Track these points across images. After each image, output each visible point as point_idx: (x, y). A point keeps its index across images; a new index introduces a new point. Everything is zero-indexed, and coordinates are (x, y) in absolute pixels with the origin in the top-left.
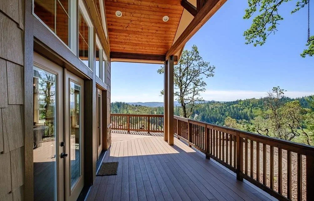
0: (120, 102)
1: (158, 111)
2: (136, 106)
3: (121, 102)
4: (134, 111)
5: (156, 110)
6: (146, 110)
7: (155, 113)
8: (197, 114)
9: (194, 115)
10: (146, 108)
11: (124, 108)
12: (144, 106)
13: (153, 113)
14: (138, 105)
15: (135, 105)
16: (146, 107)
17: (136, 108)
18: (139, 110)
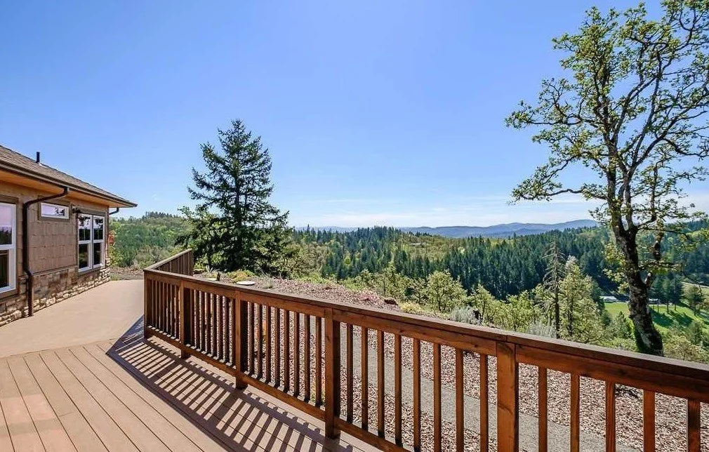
0: (383, 227)
1: (468, 247)
2: (418, 235)
3: (385, 228)
4: (414, 246)
5: (464, 245)
6: (441, 244)
7: (462, 251)
8: (576, 256)
9: (566, 259)
10: (440, 241)
11: (391, 240)
12: (435, 236)
13: (457, 250)
14: (422, 232)
15: (415, 233)
16: (439, 237)
17: (418, 239)
18: (424, 244)
